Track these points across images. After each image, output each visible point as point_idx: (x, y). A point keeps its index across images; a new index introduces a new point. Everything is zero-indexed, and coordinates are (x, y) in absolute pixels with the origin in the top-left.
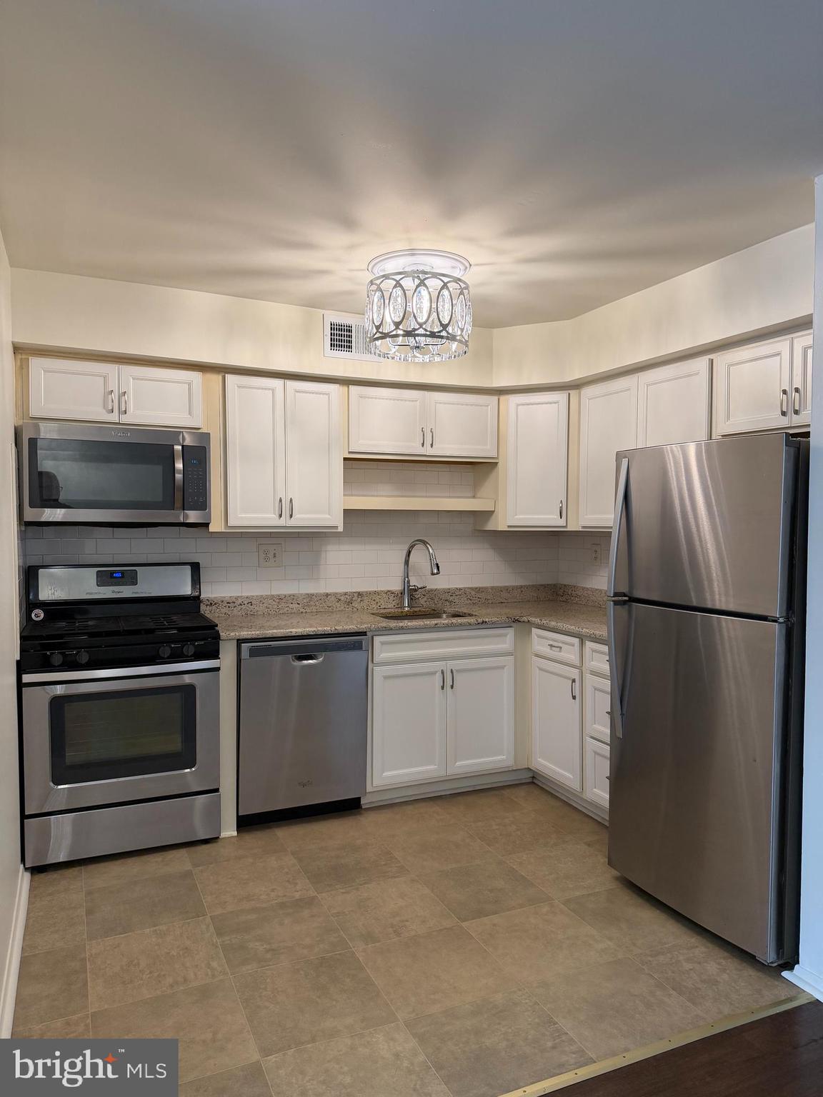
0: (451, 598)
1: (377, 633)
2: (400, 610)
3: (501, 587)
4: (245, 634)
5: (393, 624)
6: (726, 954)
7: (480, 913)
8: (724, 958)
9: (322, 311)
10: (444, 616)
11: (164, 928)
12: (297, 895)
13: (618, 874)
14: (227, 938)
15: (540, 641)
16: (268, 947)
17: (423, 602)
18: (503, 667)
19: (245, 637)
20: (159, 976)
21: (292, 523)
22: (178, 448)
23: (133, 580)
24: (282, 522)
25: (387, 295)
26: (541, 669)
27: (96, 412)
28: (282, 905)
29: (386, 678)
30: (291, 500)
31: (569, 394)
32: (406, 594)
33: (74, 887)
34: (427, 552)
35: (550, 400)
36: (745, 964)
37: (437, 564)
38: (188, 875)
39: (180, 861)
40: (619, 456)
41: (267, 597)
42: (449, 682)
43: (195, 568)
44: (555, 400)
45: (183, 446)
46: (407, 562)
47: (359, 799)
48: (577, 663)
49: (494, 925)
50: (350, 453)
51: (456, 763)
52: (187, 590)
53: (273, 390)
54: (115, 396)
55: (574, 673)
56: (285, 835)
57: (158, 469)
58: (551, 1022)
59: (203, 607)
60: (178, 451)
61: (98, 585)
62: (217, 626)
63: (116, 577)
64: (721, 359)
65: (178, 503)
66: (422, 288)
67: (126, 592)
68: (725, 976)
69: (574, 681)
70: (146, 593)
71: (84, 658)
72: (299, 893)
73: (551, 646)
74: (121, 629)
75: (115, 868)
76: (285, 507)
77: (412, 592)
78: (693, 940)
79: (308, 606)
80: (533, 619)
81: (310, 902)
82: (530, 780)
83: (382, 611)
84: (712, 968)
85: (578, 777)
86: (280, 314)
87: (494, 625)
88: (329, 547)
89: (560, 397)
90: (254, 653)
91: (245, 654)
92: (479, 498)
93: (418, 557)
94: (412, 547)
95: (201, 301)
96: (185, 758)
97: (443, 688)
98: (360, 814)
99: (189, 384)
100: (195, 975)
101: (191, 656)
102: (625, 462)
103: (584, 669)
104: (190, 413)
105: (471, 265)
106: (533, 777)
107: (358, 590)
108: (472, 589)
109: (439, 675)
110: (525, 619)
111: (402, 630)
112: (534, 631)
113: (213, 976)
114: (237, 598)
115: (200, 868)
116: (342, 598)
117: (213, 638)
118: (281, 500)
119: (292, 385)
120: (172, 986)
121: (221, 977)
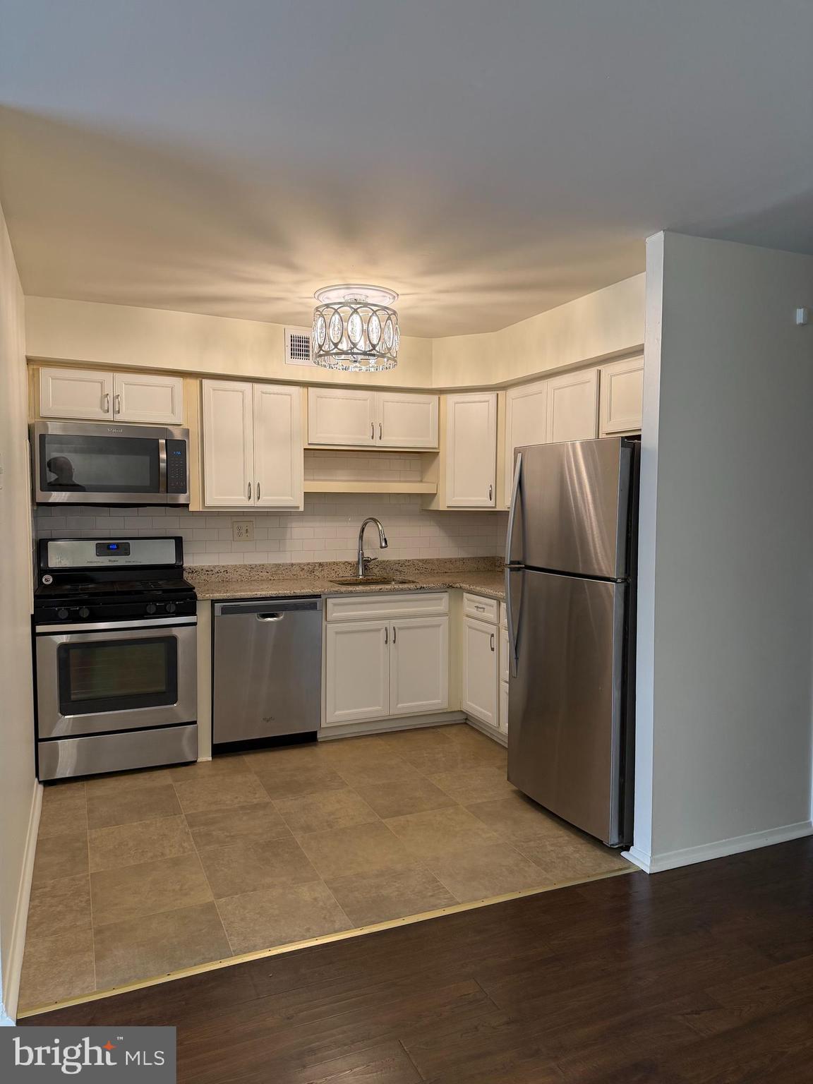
0: (401, 569)
1: (329, 596)
2: (355, 578)
3: (445, 559)
4: (217, 596)
5: (344, 589)
6: (582, 841)
7: (399, 813)
8: (581, 844)
9: (284, 326)
10: (393, 583)
11: (148, 822)
12: (255, 801)
13: (514, 788)
14: (198, 828)
15: (470, 603)
16: (228, 834)
17: (376, 572)
18: (439, 626)
19: (218, 598)
20: (143, 852)
21: (260, 503)
22: (162, 441)
23: (126, 551)
24: (251, 503)
25: (328, 321)
26: (470, 627)
27: (95, 412)
28: (243, 808)
29: (337, 633)
30: (259, 484)
31: (498, 394)
32: (361, 564)
33: (78, 797)
34: (377, 528)
35: (483, 399)
36: (595, 848)
37: (385, 539)
38: (170, 787)
39: (165, 778)
40: (517, 451)
41: (241, 566)
42: (391, 637)
43: (179, 541)
44: (487, 399)
45: (166, 440)
46: (361, 537)
47: (315, 734)
48: (495, 621)
49: (408, 821)
50: (309, 444)
51: (397, 704)
52: (171, 559)
53: (243, 392)
54: (110, 398)
55: (493, 629)
56: (250, 760)
57: (147, 459)
58: (435, 880)
59: (185, 575)
60: (162, 444)
61: (97, 555)
62: (194, 588)
63: (113, 549)
64: (607, 369)
65: (162, 488)
66: (355, 316)
67: (120, 561)
68: (577, 855)
69: (492, 635)
70: (137, 562)
71: (85, 613)
72: (258, 800)
73: (477, 607)
74: (115, 590)
75: (111, 783)
76: (253, 490)
77: (366, 563)
78: (561, 832)
79: (276, 574)
80: (464, 585)
81: (265, 806)
82: (464, 721)
83: (341, 579)
84: (569, 850)
85: (495, 715)
86: (248, 329)
87: (431, 590)
88: (294, 524)
89: (490, 397)
90: (225, 611)
91: (218, 612)
92: (426, 482)
93: (371, 532)
94: (365, 524)
95: (182, 319)
96: (169, 695)
97: (386, 642)
98: (316, 745)
99: (172, 388)
100: (170, 850)
101: (173, 613)
102: (520, 455)
103: (500, 625)
104: (173, 412)
105: (398, 295)
106: (466, 719)
107: (319, 561)
108: (419, 560)
109: (383, 631)
110: (458, 585)
111: (351, 594)
112: (465, 595)
113: (184, 852)
114: (214, 567)
115: (180, 783)
116: (305, 568)
117: (191, 598)
118: (250, 485)
119: (259, 387)
120: (152, 858)
121: (190, 852)
